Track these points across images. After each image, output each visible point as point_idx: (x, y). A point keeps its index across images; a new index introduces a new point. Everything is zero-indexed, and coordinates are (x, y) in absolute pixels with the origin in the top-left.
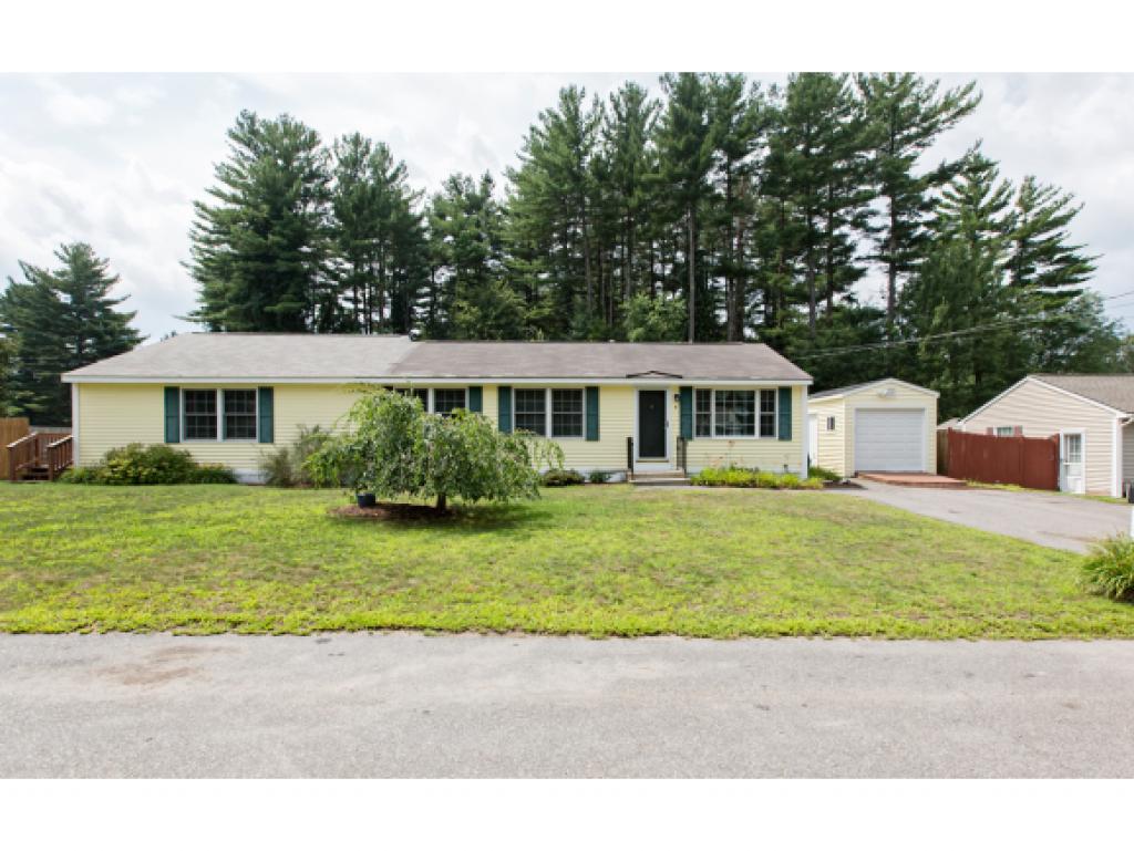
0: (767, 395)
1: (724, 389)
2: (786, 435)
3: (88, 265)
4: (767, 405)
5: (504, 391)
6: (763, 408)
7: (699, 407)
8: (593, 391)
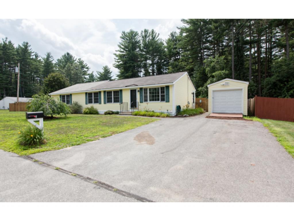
0: (162, 88)
1: (151, 88)
2: (168, 101)
3: (107, 70)
4: (163, 92)
5: (105, 92)
6: (161, 93)
7: (145, 93)
8: (121, 91)
